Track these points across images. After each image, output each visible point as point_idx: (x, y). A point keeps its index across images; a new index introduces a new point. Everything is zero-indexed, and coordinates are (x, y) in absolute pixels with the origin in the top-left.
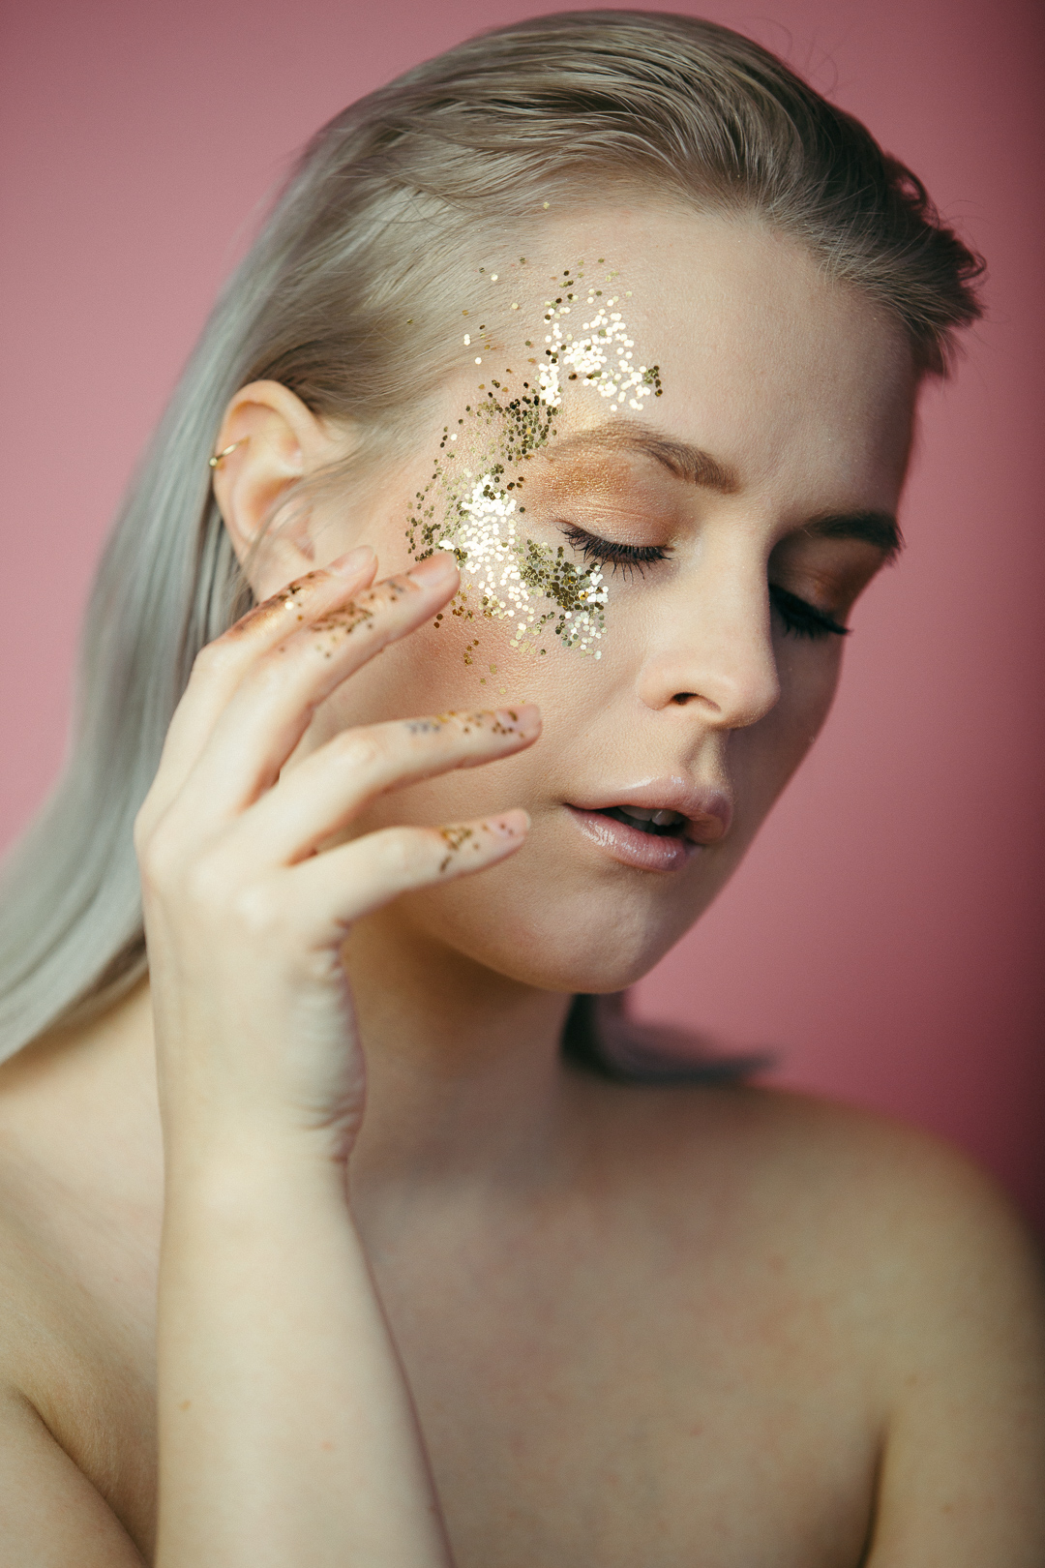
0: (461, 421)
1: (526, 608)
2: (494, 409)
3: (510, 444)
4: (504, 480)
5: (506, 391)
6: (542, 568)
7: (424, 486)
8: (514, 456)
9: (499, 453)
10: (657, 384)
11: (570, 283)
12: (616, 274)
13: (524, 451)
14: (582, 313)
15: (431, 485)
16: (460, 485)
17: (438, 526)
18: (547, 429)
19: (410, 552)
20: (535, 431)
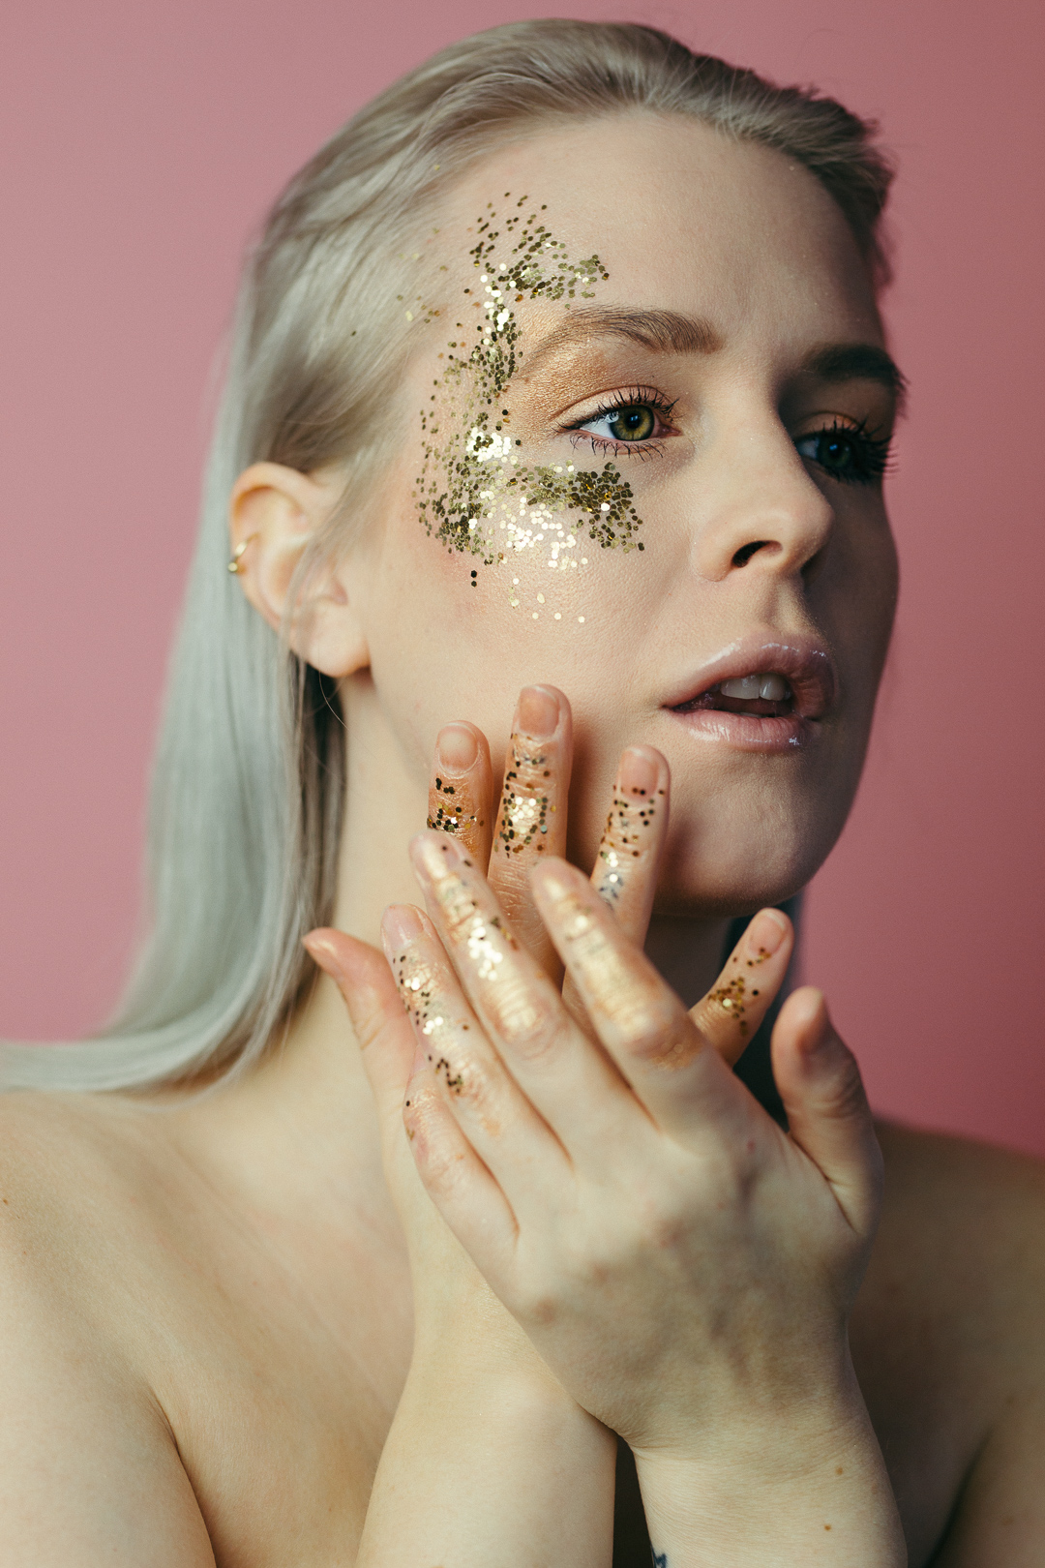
0: (433, 398)
1: (552, 526)
2: (459, 368)
3: (485, 389)
4: (491, 422)
5: (463, 345)
6: (556, 485)
7: (421, 470)
8: (492, 397)
9: (478, 403)
10: (602, 269)
11: (487, 226)
12: (526, 197)
13: (500, 388)
14: (508, 241)
15: (426, 466)
16: (452, 450)
17: (445, 496)
18: (513, 356)
19: (428, 534)
20: (502, 364)
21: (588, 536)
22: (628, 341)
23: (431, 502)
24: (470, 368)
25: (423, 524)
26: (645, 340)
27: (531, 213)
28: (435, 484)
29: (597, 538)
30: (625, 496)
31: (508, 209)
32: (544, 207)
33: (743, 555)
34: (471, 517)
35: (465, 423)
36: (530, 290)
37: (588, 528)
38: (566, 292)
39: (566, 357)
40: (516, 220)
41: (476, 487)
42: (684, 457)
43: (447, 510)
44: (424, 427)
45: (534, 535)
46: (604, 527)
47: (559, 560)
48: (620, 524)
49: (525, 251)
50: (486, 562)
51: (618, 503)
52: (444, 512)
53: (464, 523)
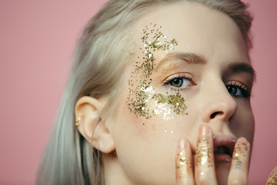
0: (132, 76)
1: (164, 109)
2: (138, 69)
3: (145, 74)
4: (147, 83)
5: (139, 63)
6: (164, 98)
7: (129, 95)
8: (147, 76)
9: (144, 78)
10: (176, 42)
11: (146, 32)
12: (156, 24)
13: (149, 73)
14: (151, 36)
15: (130, 94)
16: (137, 90)
17: (135, 102)
18: (153, 65)
19: (131, 112)
20: (150, 67)
21: (173, 111)
22: (183, 61)
23: (131, 104)
24: (141, 68)
25: (130, 109)
26: (187, 61)
27: (157, 28)
28: (132, 99)
29: (175, 112)
30: (182, 101)
31: (151, 28)
32: (161, 27)
33: (213, 115)
34: (142, 107)
35: (140, 83)
36: (157, 48)
37: (173, 109)
38: (167, 48)
39: (167, 65)
40: (153, 30)
41: (143, 99)
42: (197, 91)
43: (136, 105)
44: (129, 84)
45: (159, 111)
46: (177, 109)
47: (166, 117)
48: (181, 108)
49: (156, 38)
50: (147, 118)
51: (181, 103)
52: (135, 106)
53: (141, 108)
